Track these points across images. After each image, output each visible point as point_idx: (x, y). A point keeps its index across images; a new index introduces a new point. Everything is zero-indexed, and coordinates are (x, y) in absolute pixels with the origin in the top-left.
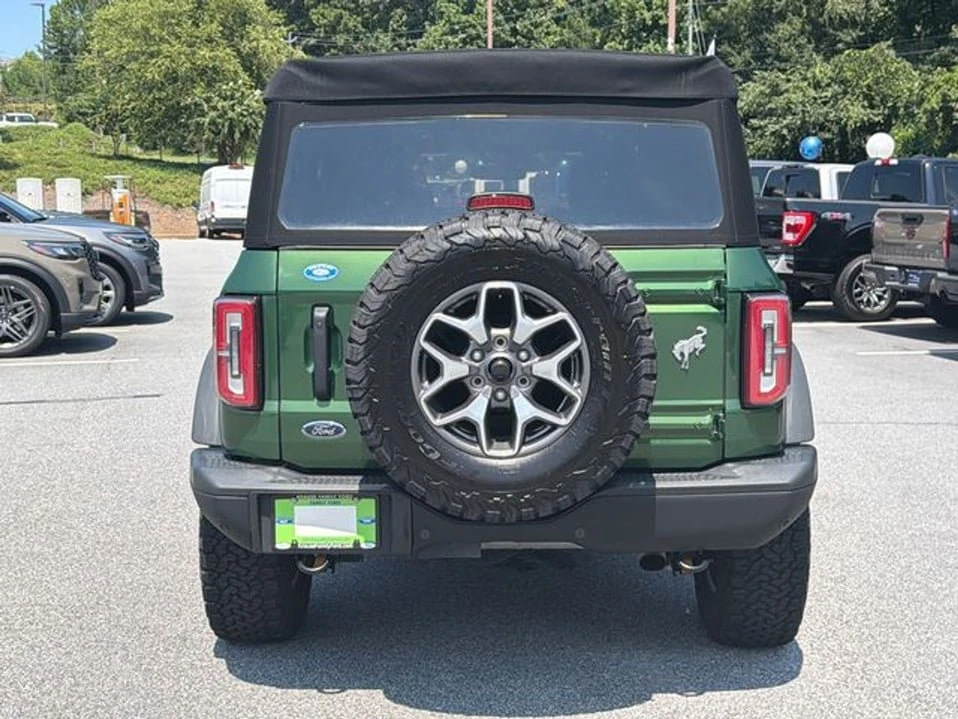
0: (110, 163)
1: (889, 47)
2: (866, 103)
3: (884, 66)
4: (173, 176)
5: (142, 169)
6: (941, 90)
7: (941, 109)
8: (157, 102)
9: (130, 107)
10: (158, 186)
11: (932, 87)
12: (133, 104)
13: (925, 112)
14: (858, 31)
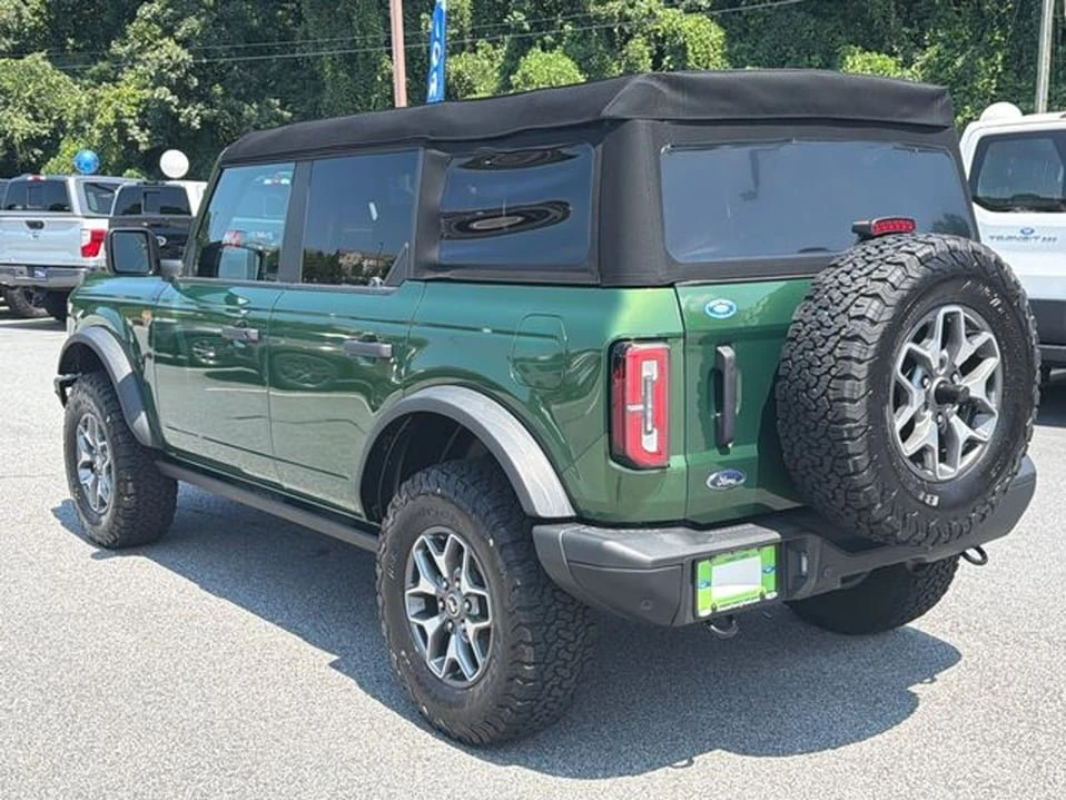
1: (44, 58)
2: (30, 116)
3: (45, 77)
6: (113, 105)
7: (116, 125)
11: (103, 102)
13: (99, 127)
14: (11, 40)
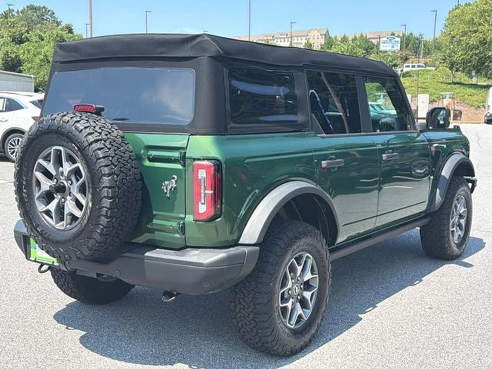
0: (449, 86)
4: (478, 92)
5: (464, 89)
8: (474, 56)
9: (460, 59)
10: (470, 97)
12: (463, 57)
